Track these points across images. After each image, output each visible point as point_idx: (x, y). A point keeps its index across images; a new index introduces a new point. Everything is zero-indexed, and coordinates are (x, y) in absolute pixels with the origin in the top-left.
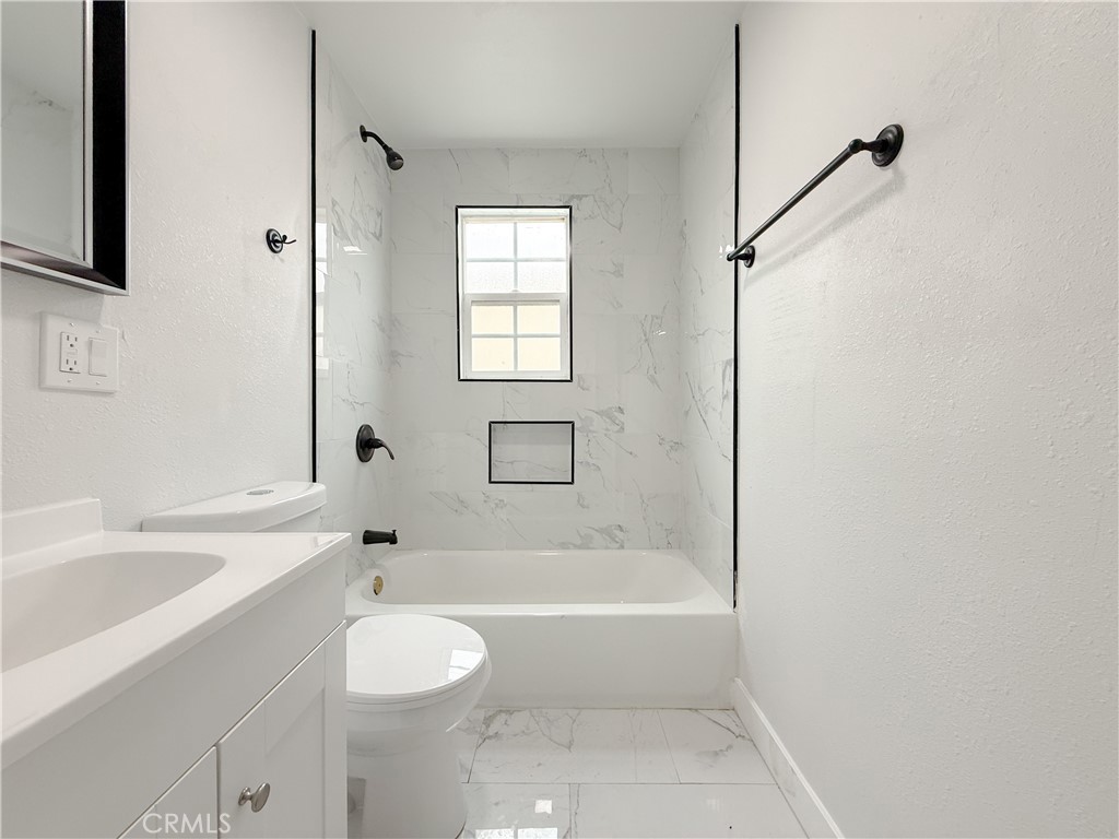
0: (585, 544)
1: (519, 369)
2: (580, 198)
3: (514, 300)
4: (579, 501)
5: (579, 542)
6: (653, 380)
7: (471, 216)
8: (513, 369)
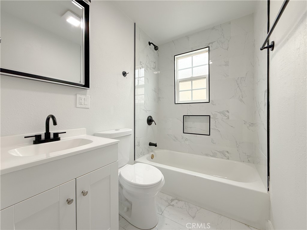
0: (214, 156)
1: (193, 100)
2: (212, 43)
3: (192, 79)
4: (212, 141)
5: (212, 154)
6: (241, 100)
7: (179, 58)
8: (191, 100)
